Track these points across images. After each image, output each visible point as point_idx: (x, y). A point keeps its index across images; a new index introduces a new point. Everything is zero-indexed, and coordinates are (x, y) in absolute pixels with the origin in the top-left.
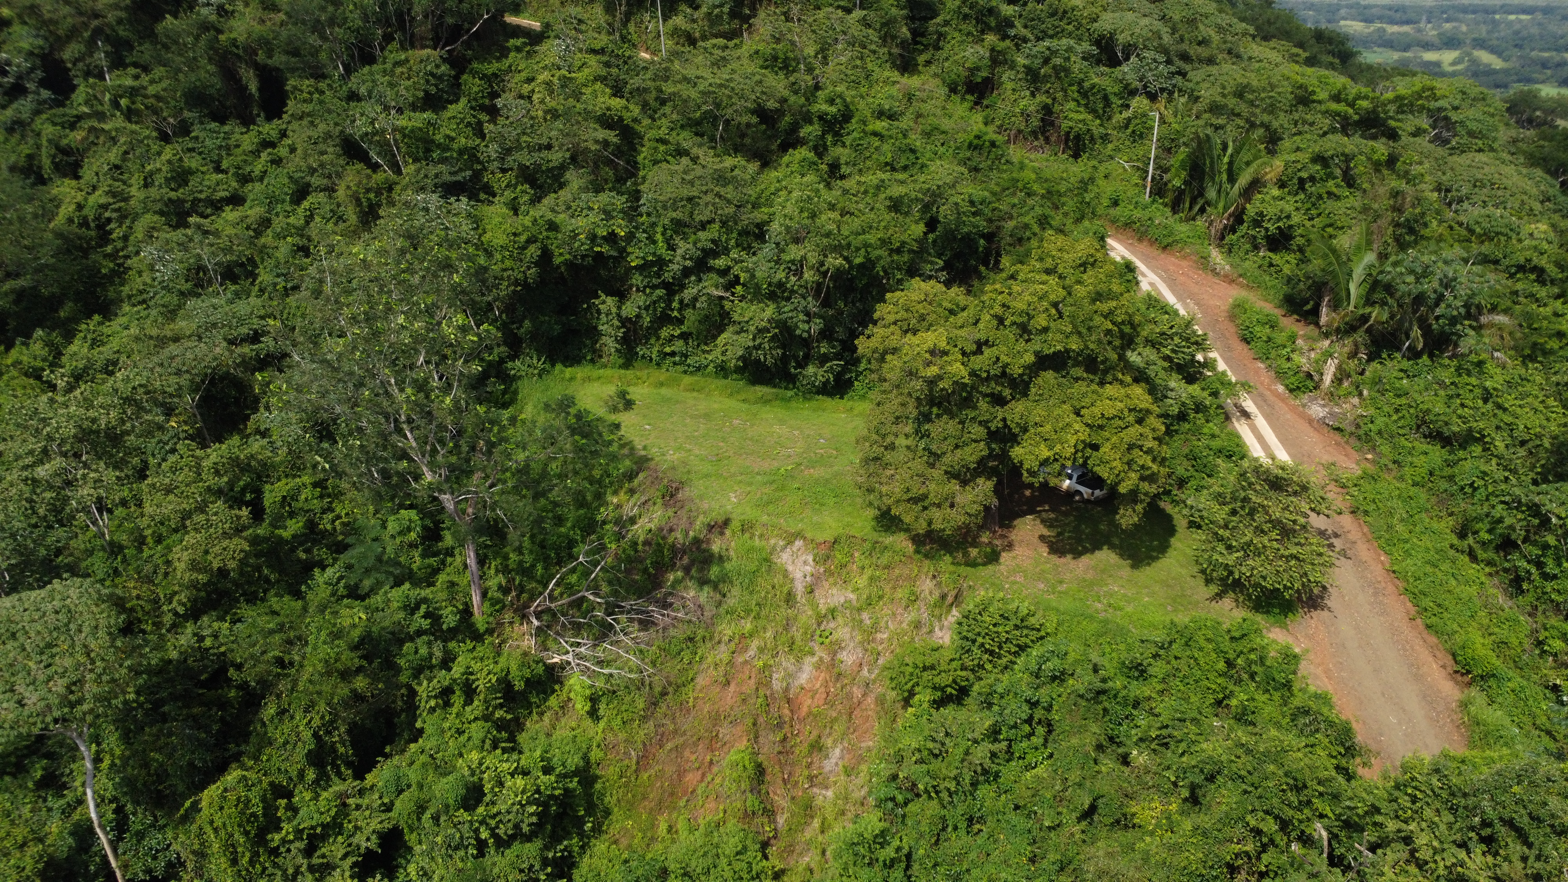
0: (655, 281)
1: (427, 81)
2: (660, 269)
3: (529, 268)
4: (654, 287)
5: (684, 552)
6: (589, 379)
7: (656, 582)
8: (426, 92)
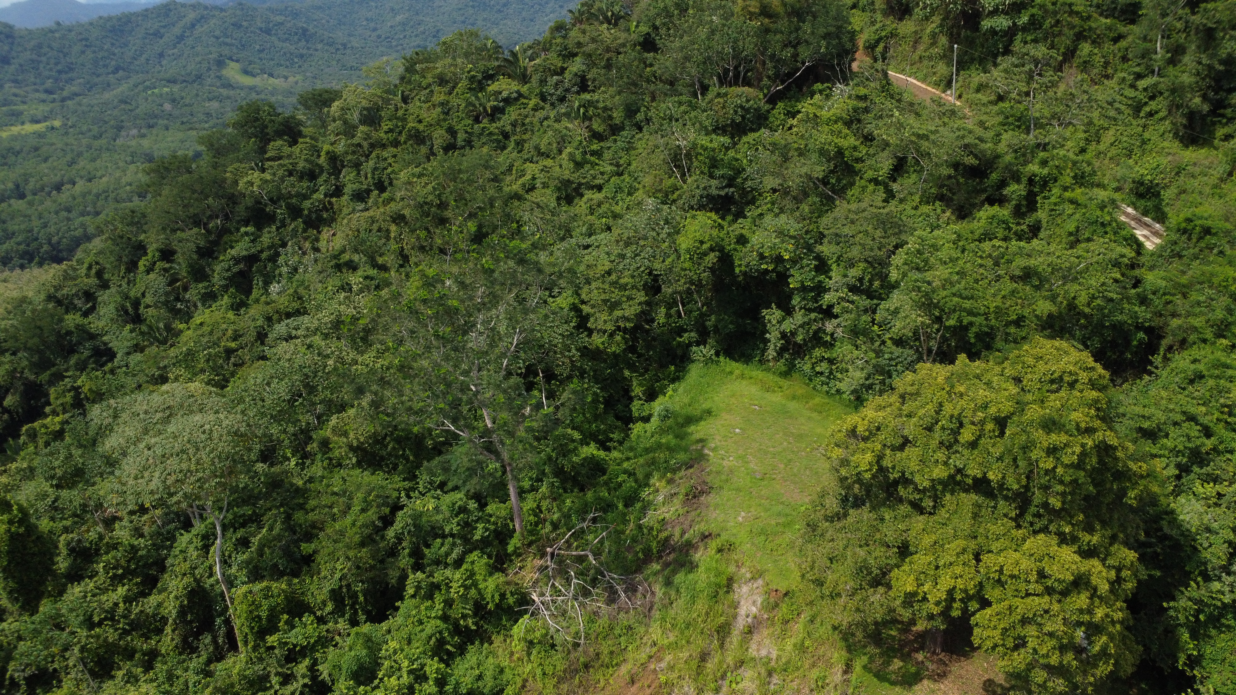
0: (810, 305)
1: (736, 112)
2: (819, 295)
3: (704, 271)
4: (810, 310)
5: (674, 550)
6: (742, 376)
7: (639, 566)
8: (733, 120)
